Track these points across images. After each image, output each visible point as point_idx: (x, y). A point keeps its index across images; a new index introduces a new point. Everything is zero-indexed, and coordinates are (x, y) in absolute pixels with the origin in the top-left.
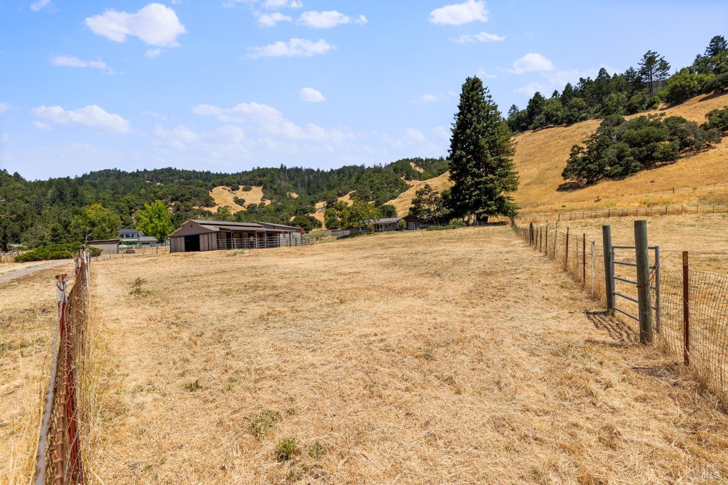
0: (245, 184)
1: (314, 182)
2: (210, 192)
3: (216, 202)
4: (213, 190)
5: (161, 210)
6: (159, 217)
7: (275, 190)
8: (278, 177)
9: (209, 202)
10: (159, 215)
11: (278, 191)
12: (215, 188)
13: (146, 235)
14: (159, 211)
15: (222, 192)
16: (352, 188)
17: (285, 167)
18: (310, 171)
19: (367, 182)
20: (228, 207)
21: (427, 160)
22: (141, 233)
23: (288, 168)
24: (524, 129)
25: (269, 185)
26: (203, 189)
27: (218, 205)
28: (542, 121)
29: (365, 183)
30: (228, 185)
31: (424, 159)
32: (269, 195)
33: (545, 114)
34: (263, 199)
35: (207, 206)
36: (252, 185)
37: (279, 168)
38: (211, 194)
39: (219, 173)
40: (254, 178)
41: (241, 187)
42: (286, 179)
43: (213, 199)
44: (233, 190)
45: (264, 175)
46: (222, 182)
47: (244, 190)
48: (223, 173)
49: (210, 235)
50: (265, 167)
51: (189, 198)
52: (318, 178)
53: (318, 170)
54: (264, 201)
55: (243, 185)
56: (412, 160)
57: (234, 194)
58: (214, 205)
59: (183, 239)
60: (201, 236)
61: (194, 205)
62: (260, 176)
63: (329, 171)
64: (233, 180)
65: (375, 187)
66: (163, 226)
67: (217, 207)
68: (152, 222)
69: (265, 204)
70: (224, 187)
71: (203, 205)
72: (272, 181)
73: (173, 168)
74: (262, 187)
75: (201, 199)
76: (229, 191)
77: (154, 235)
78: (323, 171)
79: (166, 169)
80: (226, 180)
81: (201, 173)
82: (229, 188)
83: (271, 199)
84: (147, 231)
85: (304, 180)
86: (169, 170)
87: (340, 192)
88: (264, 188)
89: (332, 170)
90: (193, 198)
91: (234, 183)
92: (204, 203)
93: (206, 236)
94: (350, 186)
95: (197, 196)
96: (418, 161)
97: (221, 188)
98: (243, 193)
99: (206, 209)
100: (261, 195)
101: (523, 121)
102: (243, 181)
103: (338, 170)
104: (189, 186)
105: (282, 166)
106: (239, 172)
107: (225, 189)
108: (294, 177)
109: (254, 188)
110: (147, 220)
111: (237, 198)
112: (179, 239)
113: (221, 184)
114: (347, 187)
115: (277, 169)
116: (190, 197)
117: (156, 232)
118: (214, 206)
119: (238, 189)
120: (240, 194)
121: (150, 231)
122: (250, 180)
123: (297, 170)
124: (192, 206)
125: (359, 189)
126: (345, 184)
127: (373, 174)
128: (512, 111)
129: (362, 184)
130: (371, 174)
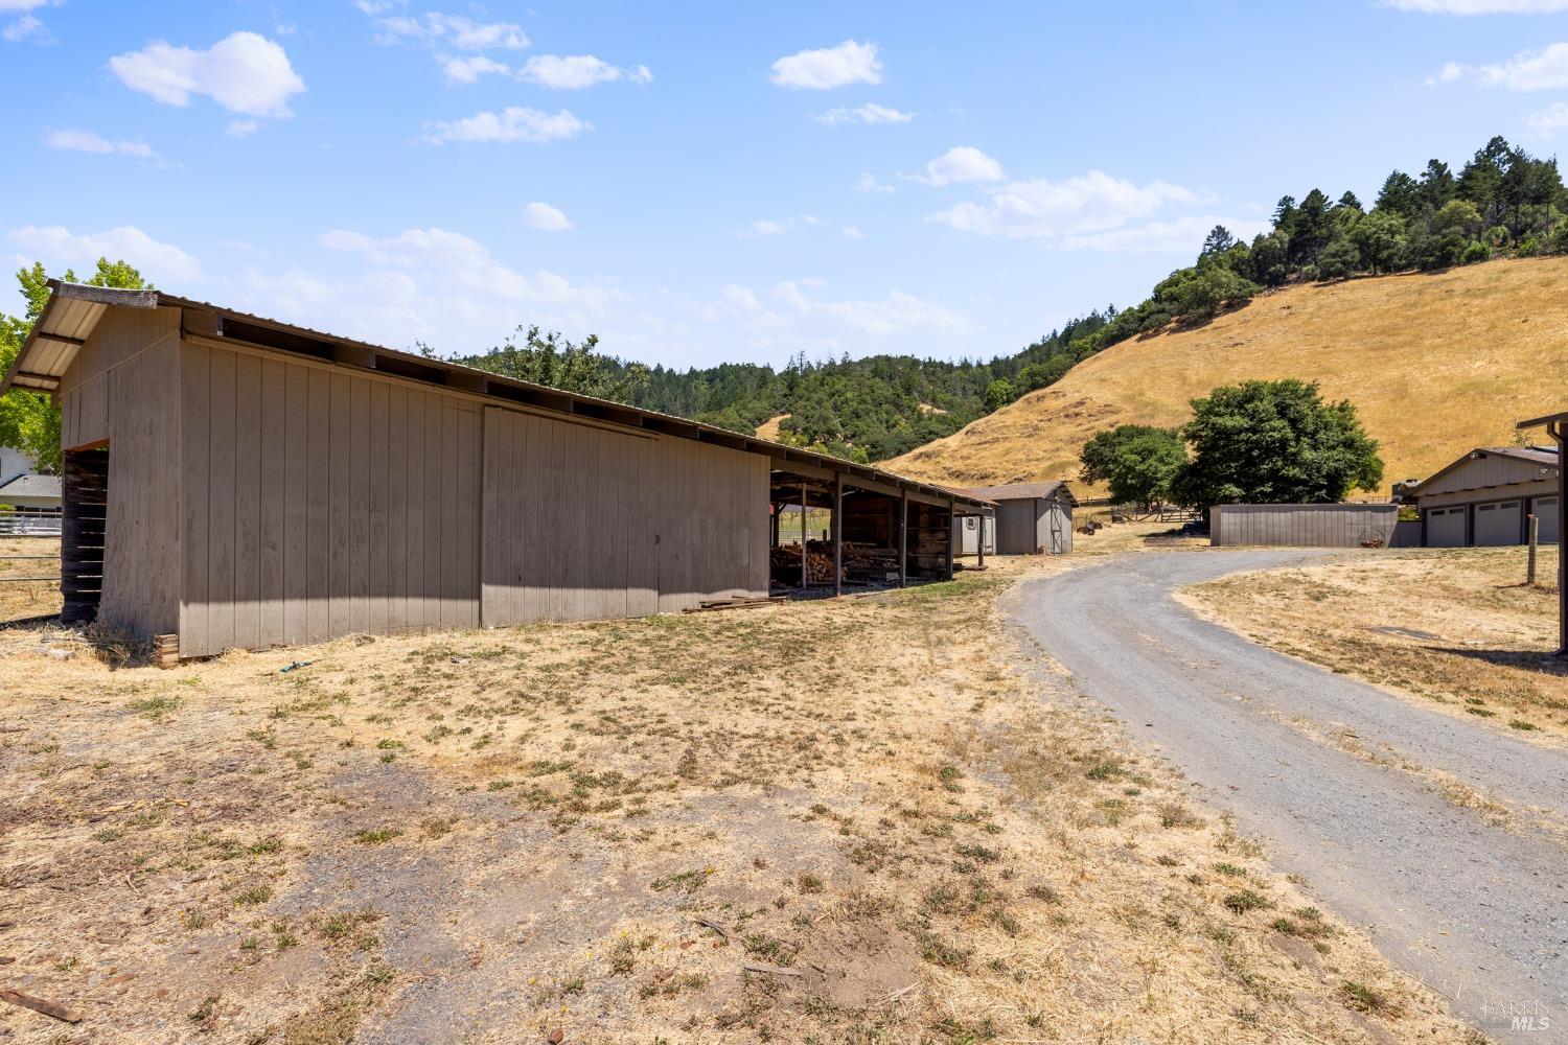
16: (777, 409)
19: (821, 395)
24: (1277, 282)
29: (815, 397)
52: (661, 386)
53: (659, 369)
63: (686, 371)
65: (847, 409)
78: (671, 371)
89: (692, 371)
94: (773, 401)
103: (708, 371)
114: (763, 404)
125: (800, 411)
126: (758, 398)
127: (828, 378)
128: (1214, 242)
129: (807, 400)
130: (824, 379)
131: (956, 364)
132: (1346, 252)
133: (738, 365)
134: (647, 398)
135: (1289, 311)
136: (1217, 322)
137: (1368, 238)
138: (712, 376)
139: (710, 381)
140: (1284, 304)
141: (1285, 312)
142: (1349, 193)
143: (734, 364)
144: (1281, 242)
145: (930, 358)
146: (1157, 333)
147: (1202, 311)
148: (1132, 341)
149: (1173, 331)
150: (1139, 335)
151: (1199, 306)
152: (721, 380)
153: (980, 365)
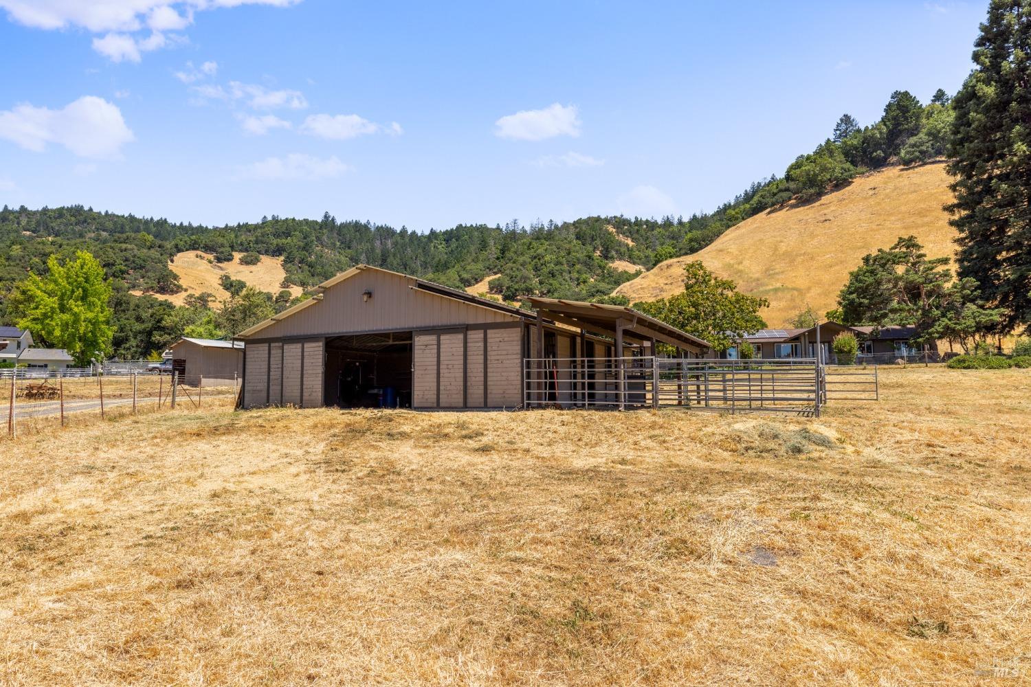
0: (246, 250)
1: (394, 255)
2: (169, 263)
3: (183, 282)
4: (175, 258)
5: (92, 278)
6: (84, 298)
7: (311, 266)
8: (318, 239)
9: (167, 283)
10: (85, 290)
11: (319, 269)
12: (179, 255)
13: (43, 341)
14: (87, 280)
15: (194, 264)
16: (490, 269)
17: (333, 219)
18: (386, 232)
19: (526, 258)
20: (209, 295)
21: (638, 223)
22: (26, 337)
23: (339, 222)
24: (876, 165)
25: (298, 255)
26: (154, 253)
27: (186, 290)
28: (924, 148)
29: (521, 259)
30: (207, 249)
31: (633, 220)
32: (298, 276)
33: (929, 134)
34: (286, 283)
35: (162, 290)
36: (259, 252)
37: (320, 220)
38: (171, 266)
39: (186, 224)
40: (265, 239)
41: (237, 256)
42: (334, 245)
43: (176, 277)
44: (219, 260)
45: (287, 234)
46: (196, 242)
47: (244, 262)
48: (195, 224)
49: (476, 336)
50: (291, 217)
51: (123, 272)
52: (404, 246)
53: (404, 231)
54: (288, 287)
55: (241, 251)
56: (608, 221)
57: (221, 268)
58: (179, 289)
59: (315, 354)
61: (134, 287)
62: (277, 235)
63: (427, 233)
64: (221, 240)
65: (545, 270)
66: (95, 323)
67: (183, 295)
68: (63, 309)
69: (290, 294)
70: (199, 253)
71: (152, 288)
72: (307, 247)
73: (86, 208)
74: (282, 258)
75: (149, 274)
76: (210, 262)
77: (66, 345)
78: (414, 233)
79: (70, 210)
80: (204, 239)
81: (147, 223)
82: (211, 257)
83: (303, 284)
84: (50, 333)
85: (373, 249)
86: (77, 211)
87: (465, 276)
88: (288, 260)
89: (433, 232)
90: (131, 272)
91: (222, 245)
92: (155, 285)
94: (487, 264)
95: (142, 267)
96: (620, 223)
97: (191, 255)
98: (244, 268)
99: (161, 297)
100: (282, 275)
101: (877, 145)
102: (242, 244)
103: (446, 233)
104: (124, 246)
105: (326, 216)
106: (230, 224)
107: (202, 258)
108: (350, 241)
109: (265, 259)
110: (53, 302)
111: (227, 277)
112: (293, 350)
113: (193, 246)
114: (480, 266)
115: (316, 222)
116: (123, 268)
117: (73, 336)
118: (177, 292)
119: (229, 259)
120: (235, 269)
121: (57, 333)
122: (257, 242)
123: (359, 229)
124: (129, 288)
125: (508, 272)
126: (476, 261)
127: (534, 244)
128: (843, 127)
129: (514, 262)
130: (530, 244)
131: (660, 221)
132: (922, 144)
133: (472, 226)
134: (391, 257)
135: (873, 192)
136: (825, 199)
137: (939, 132)
138: (449, 236)
139: (447, 241)
140: (872, 186)
141: (871, 192)
142: (940, 90)
143: (469, 225)
144: (881, 133)
145: (636, 218)
146: (782, 207)
147: (812, 191)
148: (762, 215)
149: (793, 206)
150: (769, 210)
151: (811, 187)
152: (457, 240)
153: (680, 223)
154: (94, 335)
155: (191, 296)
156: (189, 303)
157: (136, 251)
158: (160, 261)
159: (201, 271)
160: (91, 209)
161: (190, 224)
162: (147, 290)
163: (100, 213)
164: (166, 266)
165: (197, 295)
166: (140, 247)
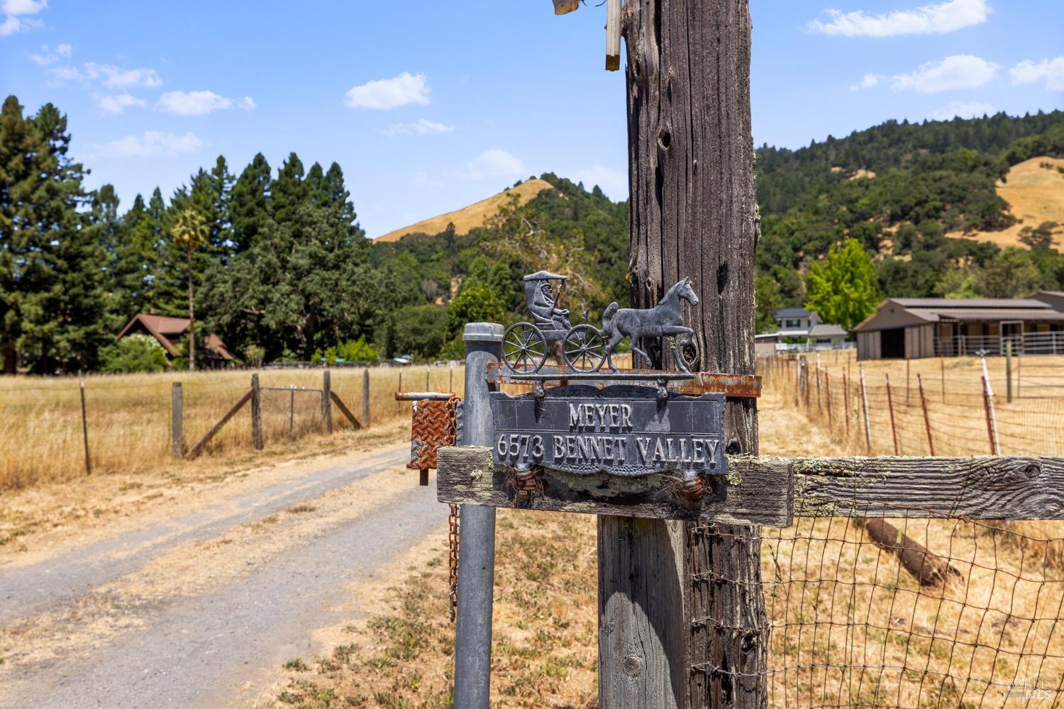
2: (1000, 183)
3: (1016, 211)
4: (1008, 176)
5: (857, 264)
6: (851, 281)
9: (995, 217)
10: (852, 273)
12: (1014, 169)
13: (826, 321)
14: (853, 264)
15: (1037, 178)
20: (1053, 225)
22: (814, 316)
26: (978, 176)
27: (1021, 222)
30: (1058, 152)
35: (988, 227)
38: (1002, 190)
39: (1034, 112)
43: (1005, 205)
46: (1040, 144)
48: (1048, 111)
49: (922, 328)
51: (937, 210)
58: (1009, 222)
59: (878, 335)
60: (908, 331)
61: (951, 228)
66: (860, 301)
67: (1018, 228)
68: (836, 292)
70: (1045, 159)
71: (975, 226)
73: (900, 122)
75: (971, 207)
77: (840, 321)
79: (880, 128)
80: (1053, 136)
81: (977, 123)
84: (827, 313)
86: (890, 127)
90: (948, 207)
92: (978, 220)
93: (915, 331)
95: (961, 199)
97: (1033, 165)
99: (983, 237)
104: (938, 174)
107: (1048, 166)
110: (828, 287)
112: (871, 335)
113: (1037, 151)
116: (938, 204)
117: (844, 314)
118: (1007, 226)
121: (833, 312)
124: (945, 231)
154: (861, 312)
155: (1026, 230)
156: (1025, 240)
157: (954, 179)
158: (984, 186)
159: (1047, 188)
160: (906, 122)
161: (1040, 112)
162: (967, 230)
163: (916, 124)
164: (993, 192)
165: (1035, 226)
166: (958, 170)
